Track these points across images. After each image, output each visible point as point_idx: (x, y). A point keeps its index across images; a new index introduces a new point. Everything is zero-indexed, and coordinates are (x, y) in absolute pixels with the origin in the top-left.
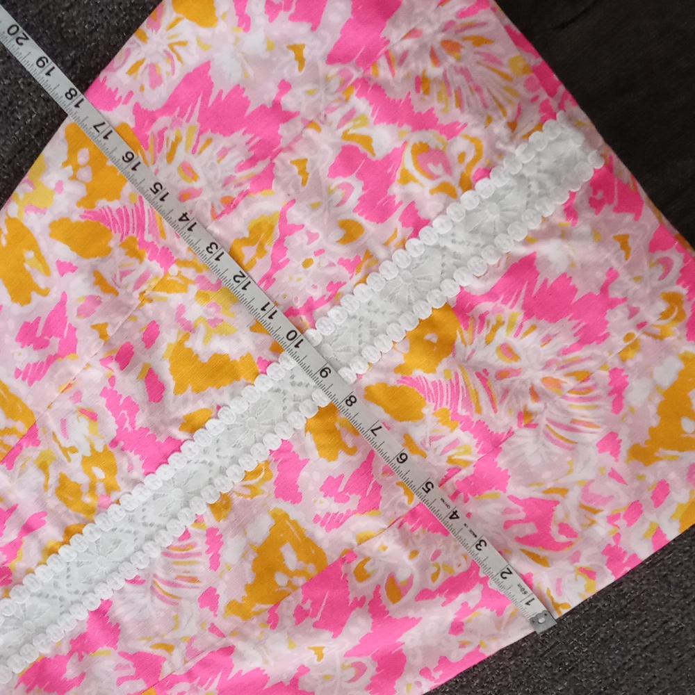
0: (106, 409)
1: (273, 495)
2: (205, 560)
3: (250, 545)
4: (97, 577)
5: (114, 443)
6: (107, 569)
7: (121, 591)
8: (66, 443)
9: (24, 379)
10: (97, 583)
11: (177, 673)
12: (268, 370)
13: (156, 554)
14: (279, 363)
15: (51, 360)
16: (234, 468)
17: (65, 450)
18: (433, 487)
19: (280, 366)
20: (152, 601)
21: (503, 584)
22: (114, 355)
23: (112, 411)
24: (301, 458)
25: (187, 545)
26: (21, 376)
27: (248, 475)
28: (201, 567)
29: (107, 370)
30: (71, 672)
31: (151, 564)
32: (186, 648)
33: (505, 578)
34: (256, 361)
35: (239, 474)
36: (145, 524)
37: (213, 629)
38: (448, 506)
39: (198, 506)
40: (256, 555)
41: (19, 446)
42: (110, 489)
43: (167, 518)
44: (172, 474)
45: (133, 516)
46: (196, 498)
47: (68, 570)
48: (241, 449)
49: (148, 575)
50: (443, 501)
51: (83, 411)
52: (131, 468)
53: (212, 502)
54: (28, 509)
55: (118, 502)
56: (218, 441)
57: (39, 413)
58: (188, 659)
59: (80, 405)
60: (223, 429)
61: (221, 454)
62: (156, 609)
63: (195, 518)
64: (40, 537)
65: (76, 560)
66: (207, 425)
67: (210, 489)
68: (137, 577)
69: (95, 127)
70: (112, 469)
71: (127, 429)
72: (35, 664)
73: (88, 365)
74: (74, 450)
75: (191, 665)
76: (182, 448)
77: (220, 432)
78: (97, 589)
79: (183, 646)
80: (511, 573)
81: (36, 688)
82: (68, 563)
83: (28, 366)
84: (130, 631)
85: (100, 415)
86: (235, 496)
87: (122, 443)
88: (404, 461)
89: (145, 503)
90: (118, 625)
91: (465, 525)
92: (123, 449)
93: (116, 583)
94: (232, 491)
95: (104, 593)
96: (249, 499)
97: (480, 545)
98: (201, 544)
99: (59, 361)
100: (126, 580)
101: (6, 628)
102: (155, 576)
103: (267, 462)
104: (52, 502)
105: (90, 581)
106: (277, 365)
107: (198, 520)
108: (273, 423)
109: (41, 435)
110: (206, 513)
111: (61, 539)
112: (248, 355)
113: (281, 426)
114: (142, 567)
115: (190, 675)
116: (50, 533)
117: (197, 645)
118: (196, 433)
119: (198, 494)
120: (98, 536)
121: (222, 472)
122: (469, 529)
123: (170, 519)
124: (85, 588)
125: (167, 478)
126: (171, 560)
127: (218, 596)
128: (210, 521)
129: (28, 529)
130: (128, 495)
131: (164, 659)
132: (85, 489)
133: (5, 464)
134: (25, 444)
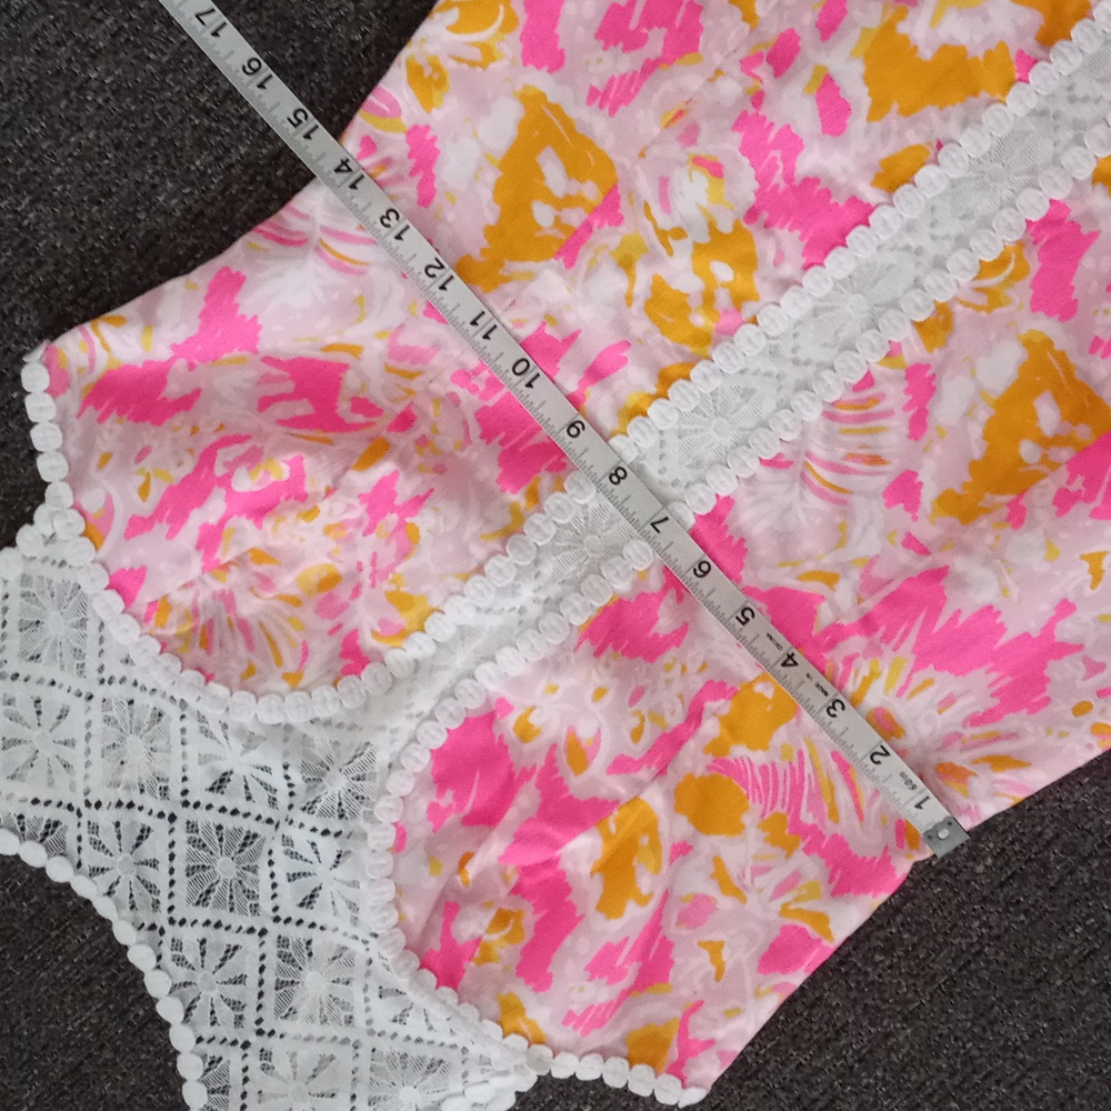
0: (740, 155)
1: (1027, 306)
2: (899, 424)
3: (982, 392)
4: (709, 456)
5: (752, 215)
6: (728, 441)
7: (751, 480)
8: (664, 222)
9: (601, 106)
10: (711, 465)
11: (845, 622)
12: (1032, 76)
13: (813, 415)
14: (1050, 62)
15: (649, 68)
16: (961, 255)
17: (662, 235)
18: (753, 615)
19: (1051, 67)
20: (802, 498)
21: (876, 773)
22: (765, 51)
23: (750, 157)
24: (1085, 230)
25: (869, 398)
26: (598, 101)
27: (986, 269)
28: (892, 437)
29: (750, 79)
30: (664, 623)
31: (803, 433)
32: (862, 577)
33: (878, 763)
34: (1013, 56)
35: (969, 266)
36: (796, 362)
37: (911, 542)
38: (778, 645)
39: (895, 328)
40: (992, 412)
41: (587, 227)
42: (739, 300)
43: (835, 350)
44: (850, 267)
45: (776, 347)
46: (891, 313)
47: (662, 444)
48: (973, 222)
49: (797, 453)
50: (771, 638)
51: (698, 161)
52: (780, 258)
53: (920, 318)
54: (597, 339)
55: (754, 321)
56: (933, 209)
57: (623, 167)
58: (864, 595)
59: (695, 150)
60: (943, 187)
61: (939, 232)
62: (810, 511)
63: (888, 349)
64: (615, 388)
65: (677, 427)
66: (917, 178)
67: (916, 296)
68: (780, 455)
69: (197, 16)
70: (746, 263)
71: (777, 186)
72: (606, 609)
73: (719, 72)
74: (679, 233)
75: (870, 604)
76: (872, 219)
77: (938, 192)
78: (710, 477)
79: (855, 575)
80: (887, 754)
81: (610, 649)
82: (661, 432)
83: (611, 81)
84: (763, 552)
85: (728, 168)
86: (958, 308)
87: (765, 216)
88: (705, 573)
89: (800, 322)
90: (742, 540)
91: (808, 676)
92: (767, 225)
93: (744, 465)
94: (956, 299)
95: (724, 484)
96: (983, 314)
97: (834, 708)
98: (894, 394)
99: (662, 71)
100: (761, 460)
101: (557, 544)
102: (809, 455)
103: (1020, 244)
104: (640, 326)
105: (698, 464)
106: (1048, 65)
107: (893, 352)
108: (1033, 171)
109: (624, 208)
110: (906, 339)
111: (653, 390)
112: (1002, 46)
113: (1051, 174)
114: (788, 437)
115: (867, 624)
116: (634, 379)
117: (879, 572)
118: (899, 193)
119: (894, 305)
120: (716, 383)
121: (939, 264)
122: (814, 682)
123: (841, 351)
124: (690, 475)
125: (841, 275)
126: (837, 426)
127: (921, 484)
128: (915, 351)
129: (596, 373)
130: (773, 307)
131: (822, 598)
132: (695, 303)
133: (561, 260)
134: (596, 223)
